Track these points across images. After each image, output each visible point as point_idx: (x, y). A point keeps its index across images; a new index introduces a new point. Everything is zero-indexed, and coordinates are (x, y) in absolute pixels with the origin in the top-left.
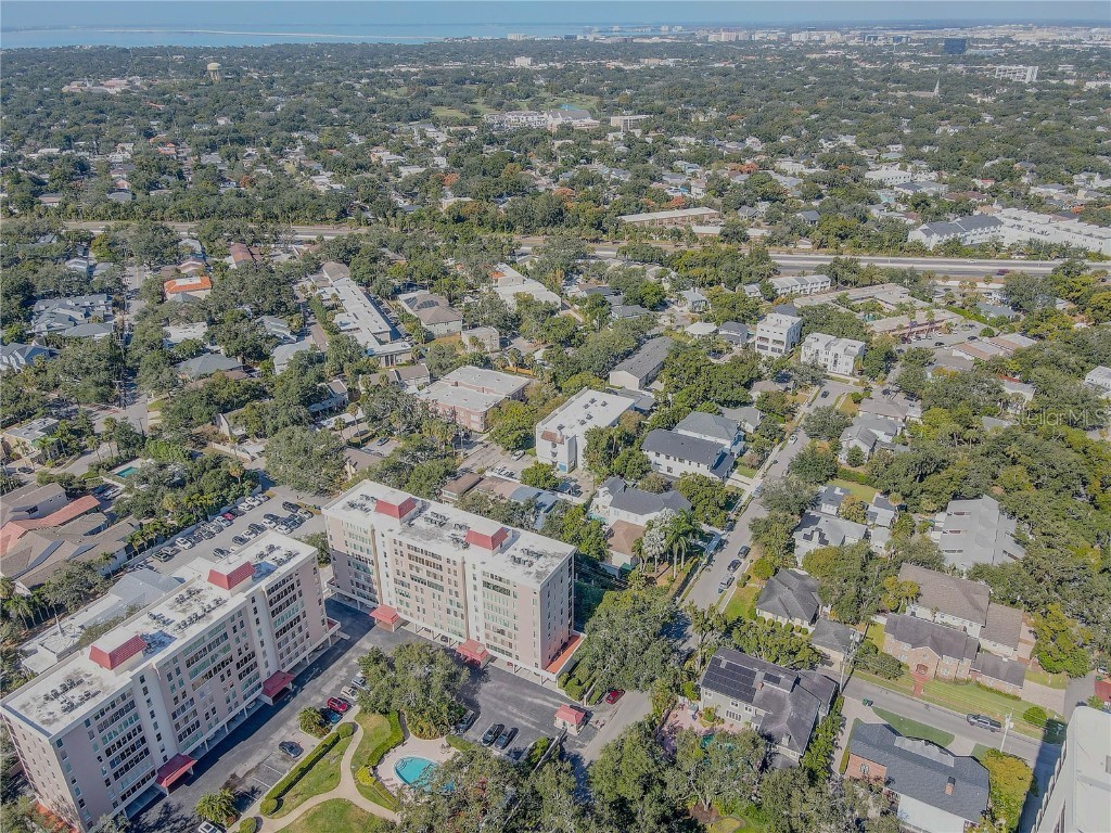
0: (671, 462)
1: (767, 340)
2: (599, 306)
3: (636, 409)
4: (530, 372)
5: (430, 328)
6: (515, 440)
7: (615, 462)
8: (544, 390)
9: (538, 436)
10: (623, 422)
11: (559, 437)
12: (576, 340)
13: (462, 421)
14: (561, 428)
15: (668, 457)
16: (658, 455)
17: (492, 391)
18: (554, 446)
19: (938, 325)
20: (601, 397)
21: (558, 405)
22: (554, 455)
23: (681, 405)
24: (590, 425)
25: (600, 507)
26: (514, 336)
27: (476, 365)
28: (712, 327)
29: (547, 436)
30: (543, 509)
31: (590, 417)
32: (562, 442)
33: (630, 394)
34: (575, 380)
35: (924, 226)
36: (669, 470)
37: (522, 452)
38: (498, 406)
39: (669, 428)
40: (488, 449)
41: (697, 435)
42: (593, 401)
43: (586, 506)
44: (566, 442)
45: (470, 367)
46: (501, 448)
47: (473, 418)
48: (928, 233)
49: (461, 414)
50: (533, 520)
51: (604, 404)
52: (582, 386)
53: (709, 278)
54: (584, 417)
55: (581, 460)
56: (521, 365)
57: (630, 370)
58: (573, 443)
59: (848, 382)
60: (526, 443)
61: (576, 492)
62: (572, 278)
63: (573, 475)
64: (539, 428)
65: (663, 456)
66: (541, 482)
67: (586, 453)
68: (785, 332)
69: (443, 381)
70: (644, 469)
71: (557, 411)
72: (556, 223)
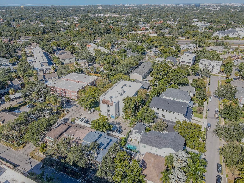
0: (164, 113)
1: (184, 62)
2: (123, 53)
3: (143, 88)
4: (99, 75)
5: (63, 61)
6: (90, 104)
7: (138, 114)
8: (103, 81)
9: (101, 102)
10: (139, 94)
11: (110, 102)
12: (116, 63)
13: (68, 95)
14: (111, 97)
15: (163, 110)
16: (158, 109)
17: (82, 82)
18: (108, 106)
19: (239, 57)
20: (128, 83)
21: (110, 87)
22: (109, 111)
23: (162, 86)
24: (125, 96)
25: (133, 140)
26: (94, 63)
27: (77, 72)
28: (163, 59)
29: (105, 102)
30: (102, 147)
31: (124, 92)
32: (112, 105)
33: (139, 82)
34: (117, 77)
35: (217, 32)
36: (163, 116)
37: (93, 109)
38: (84, 88)
39: (158, 96)
40: (78, 108)
41: (172, 99)
42: (125, 85)
43: (126, 140)
44: (114, 104)
45: (75, 73)
46: (83, 108)
47: (73, 94)
48: (219, 34)
49: (68, 92)
50: (96, 155)
51: (130, 86)
52: (120, 79)
53: (159, 45)
54: (122, 92)
55: (122, 114)
56: (96, 73)
57: (138, 73)
58: (117, 105)
59: (218, 76)
60: (96, 104)
61: (119, 131)
62: (113, 46)
63: (118, 120)
64: (101, 98)
65: (160, 110)
66: (101, 128)
67: (124, 110)
68: (192, 59)
69: (62, 79)
70: (153, 118)
71: (109, 90)
72: (108, 33)
